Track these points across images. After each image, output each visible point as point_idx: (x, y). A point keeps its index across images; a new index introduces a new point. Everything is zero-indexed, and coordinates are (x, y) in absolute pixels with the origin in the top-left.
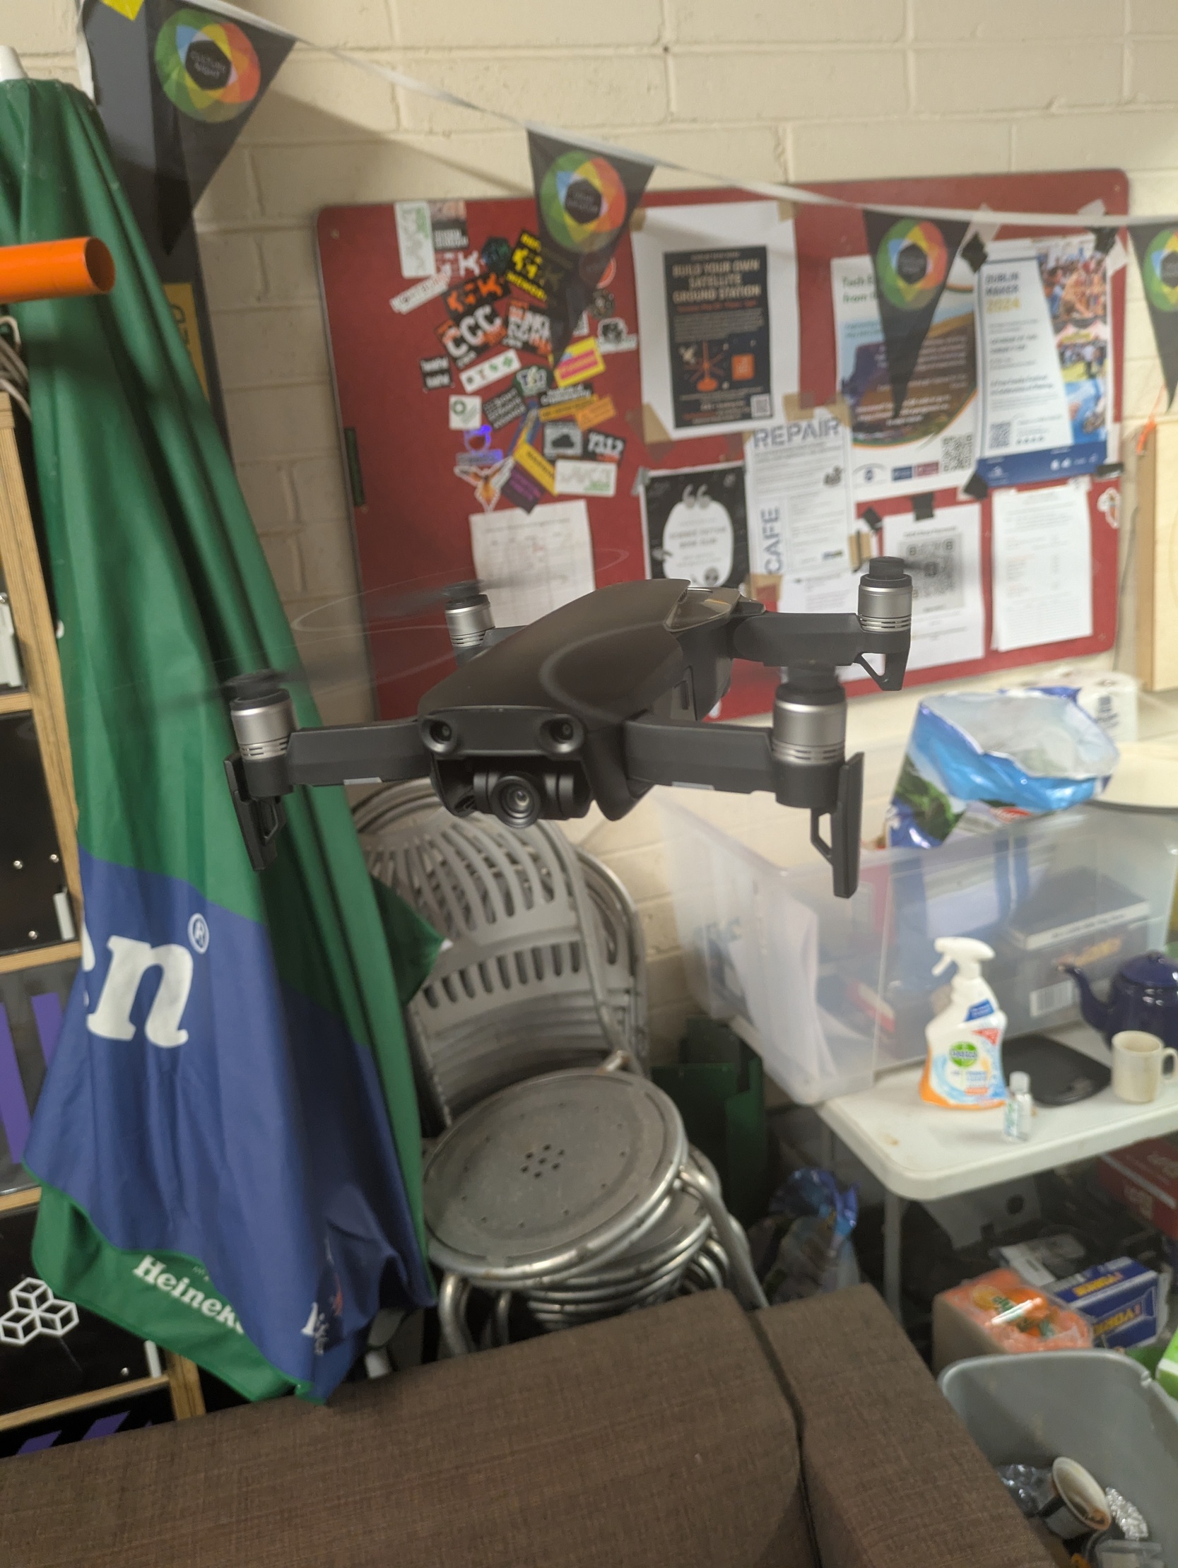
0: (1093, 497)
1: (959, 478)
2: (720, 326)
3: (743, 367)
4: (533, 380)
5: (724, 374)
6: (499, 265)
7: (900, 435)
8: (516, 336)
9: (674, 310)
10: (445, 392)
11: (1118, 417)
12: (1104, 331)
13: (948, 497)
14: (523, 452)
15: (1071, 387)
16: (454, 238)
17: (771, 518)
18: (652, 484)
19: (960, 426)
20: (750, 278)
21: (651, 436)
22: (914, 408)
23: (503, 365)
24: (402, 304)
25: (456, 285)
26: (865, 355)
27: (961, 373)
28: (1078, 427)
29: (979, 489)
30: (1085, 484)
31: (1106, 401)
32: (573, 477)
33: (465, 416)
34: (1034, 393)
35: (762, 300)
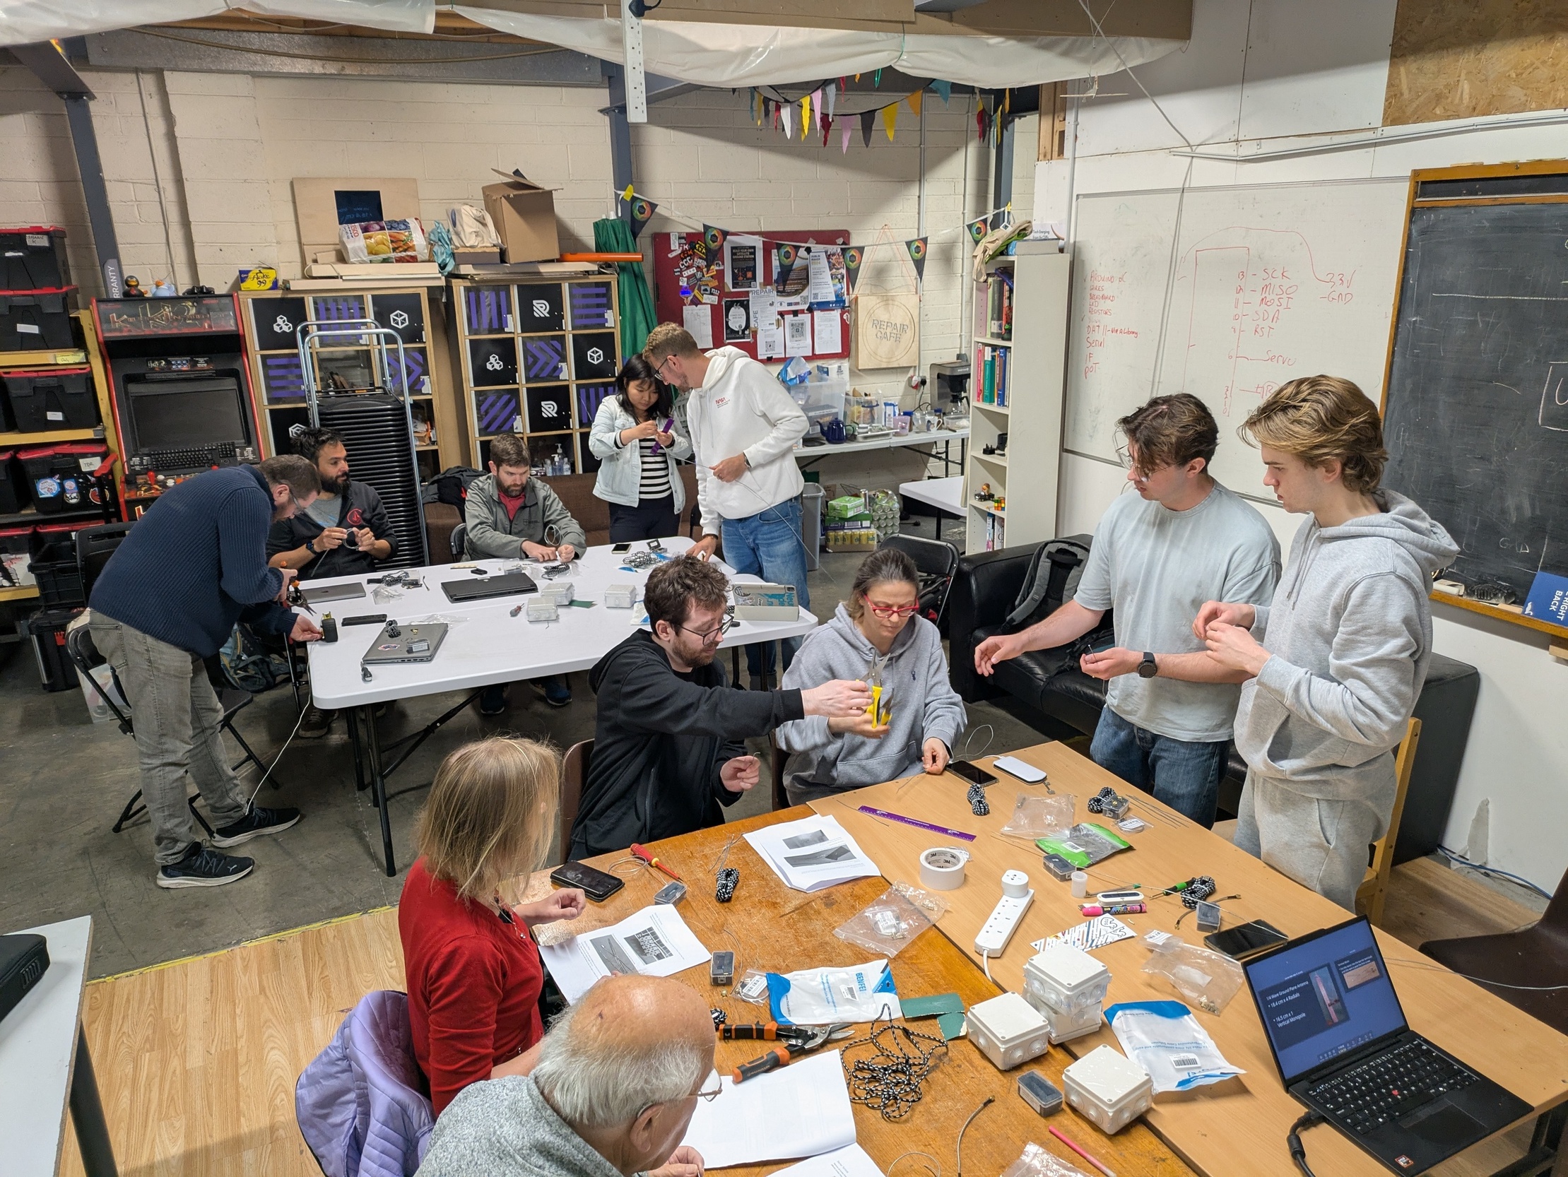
0: (842, 316)
1: (806, 307)
2: (744, 265)
3: (749, 275)
4: (699, 275)
5: (745, 277)
6: (693, 248)
7: (789, 294)
8: (696, 264)
9: (732, 259)
10: (679, 276)
11: (848, 294)
12: (843, 271)
13: (802, 312)
14: (696, 291)
15: (834, 285)
16: (683, 241)
17: (756, 313)
19: (805, 293)
20: (751, 253)
21: (726, 290)
22: (788, 288)
23: (692, 271)
24: (670, 256)
25: (683, 252)
26: (779, 274)
27: (804, 280)
28: (837, 296)
29: (810, 310)
30: (839, 311)
31: (845, 290)
32: (707, 299)
33: (683, 282)
34: (825, 286)
35: (754, 258)
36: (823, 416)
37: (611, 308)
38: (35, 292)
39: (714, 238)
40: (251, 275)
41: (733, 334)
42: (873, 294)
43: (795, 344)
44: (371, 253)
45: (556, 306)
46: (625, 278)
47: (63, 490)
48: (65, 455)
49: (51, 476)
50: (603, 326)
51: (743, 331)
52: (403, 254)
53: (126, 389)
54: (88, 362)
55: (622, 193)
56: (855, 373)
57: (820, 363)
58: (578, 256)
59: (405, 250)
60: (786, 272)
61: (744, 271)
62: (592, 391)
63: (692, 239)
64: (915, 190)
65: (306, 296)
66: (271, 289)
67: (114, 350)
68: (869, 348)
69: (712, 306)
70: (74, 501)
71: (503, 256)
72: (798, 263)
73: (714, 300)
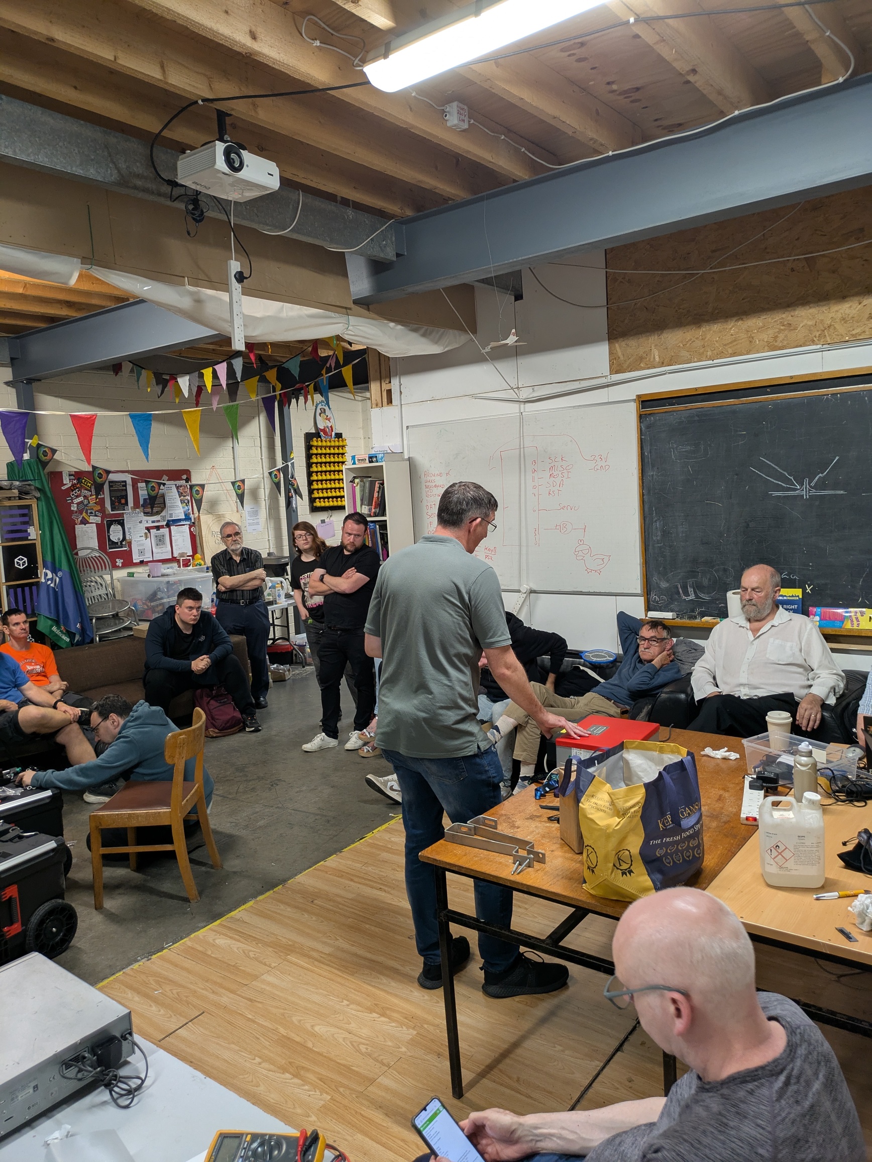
0: (190, 529)
1: (164, 523)
2: (119, 494)
3: (123, 501)
5: (120, 502)
6: (80, 482)
7: (152, 514)
8: (83, 494)
9: (110, 491)
10: (70, 503)
12: (189, 498)
13: (162, 527)
14: (84, 514)
15: (183, 507)
16: (72, 477)
17: (130, 529)
18: (107, 521)
19: (163, 514)
20: (123, 486)
21: (107, 513)
22: (155, 510)
23: (81, 499)
24: (63, 488)
25: (73, 485)
26: (145, 500)
27: (163, 504)
28: (186, 515)
29: (168, 525)
30: (188, 526)
31: (191, 511)
32: (92, 519)
33: (74, 508)
34: (177, 508)
35: (126, 490)
37: (32, 525)
39: (100, 476)
41: (113, 544)
42: (211, 514)
43: (159, 550)
50: (27, 539)
51: (121, 542)
60: (153, 500)
61: (119, 497)
63: (79, 476)
69: (97, 524)
72: (160, 493)
73: (98, 520)
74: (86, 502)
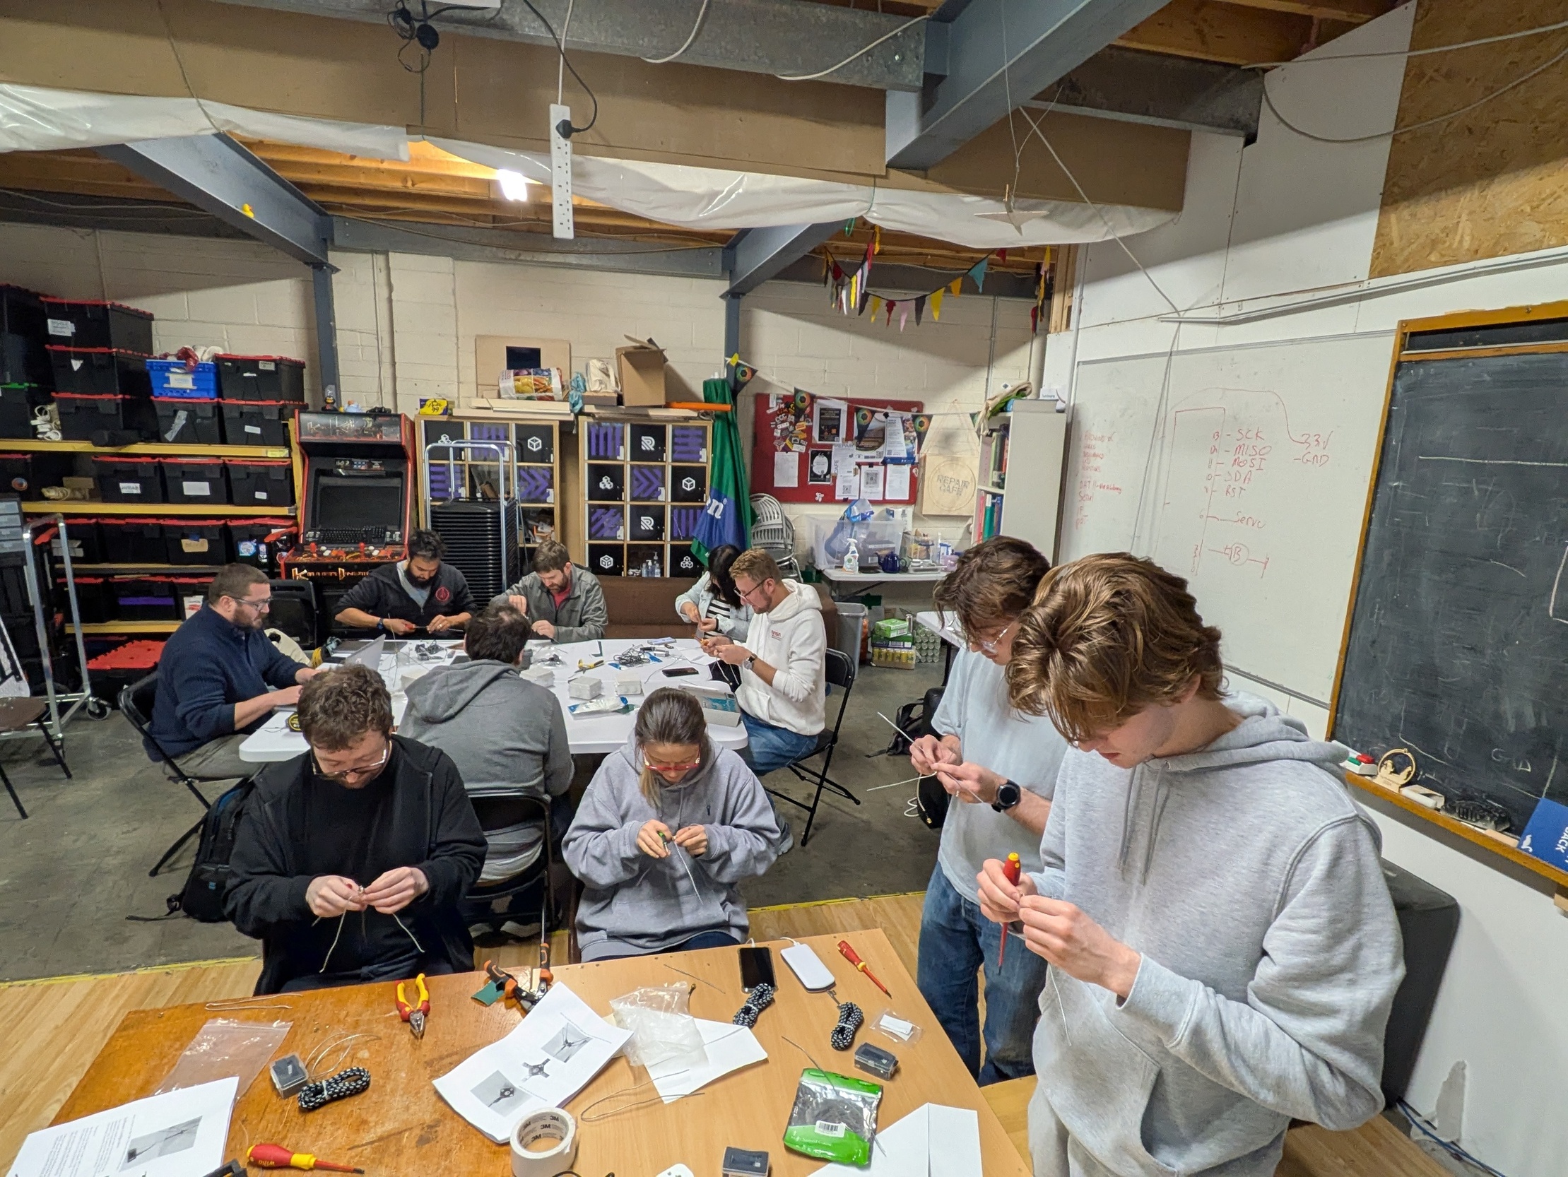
0: (911, 469)
1: (880, 460)
2: (830, 423)
3: (834, 431)
7: (867, 449)
8: (789, 420)
9: (821, 419)
10: (774, 428)
11: (918, 453)
13: (877, 464)
14: (787, 441)
15: (907, 446)
16: (780, 401)
17: (837, 462)
19: (880, 449)
20: (837, 414)
21: (813, 442)
22: (870, 445)
23: (785, 425)
24: (769, 412)
25: (779, 410)
27: (880, 438)
28: (908, 453)
29: (884, 463)
30: (910, 466)
31: (916, 449)
32: (796, 447)
33: (777, 433)
34: (898, 445)
35: (839, 419)
36: (881, 550)
37: (705, 447)
38: (260, 403)
39: (803, 400)
40: (428, 403)
41: (815, 477)
42: (940, 454)
43: (869, 490)
44: (518, 392)
45: (661, 441)
46: (719, 424)
47: (258, 552)
48: (262, 525)
49: (250, 539)
50: (697, 461)
51: (825, 476)
52: (543, 394)
53: (316, 482)
54: (290, 457)
55: (729, 360)
56: (916, 517)
57: (890, 507)
58: (683, 404)
59: (545, 391)
60: (863, 430)
61: (829, 425)
62: (684, 512)
63: (788, 401)
64: (984, 374)
65: (465, 421)
66: (442, 414)
67: (310, 450)
68: (933, 499)
70: (265, 561)
71: (620, 400)
72: (874, 425)
73: (803, 449)
74: (791, 428)
